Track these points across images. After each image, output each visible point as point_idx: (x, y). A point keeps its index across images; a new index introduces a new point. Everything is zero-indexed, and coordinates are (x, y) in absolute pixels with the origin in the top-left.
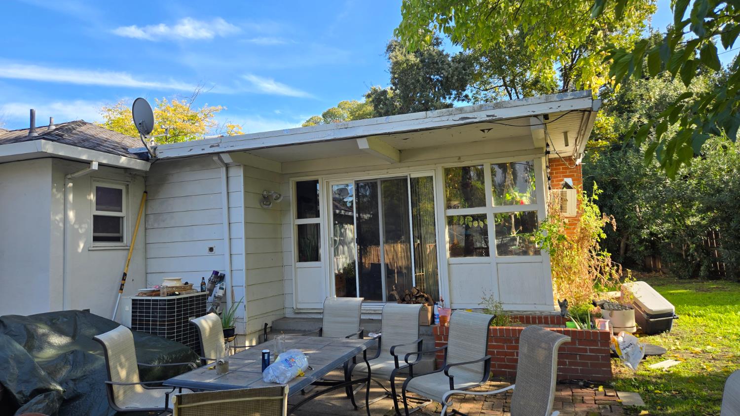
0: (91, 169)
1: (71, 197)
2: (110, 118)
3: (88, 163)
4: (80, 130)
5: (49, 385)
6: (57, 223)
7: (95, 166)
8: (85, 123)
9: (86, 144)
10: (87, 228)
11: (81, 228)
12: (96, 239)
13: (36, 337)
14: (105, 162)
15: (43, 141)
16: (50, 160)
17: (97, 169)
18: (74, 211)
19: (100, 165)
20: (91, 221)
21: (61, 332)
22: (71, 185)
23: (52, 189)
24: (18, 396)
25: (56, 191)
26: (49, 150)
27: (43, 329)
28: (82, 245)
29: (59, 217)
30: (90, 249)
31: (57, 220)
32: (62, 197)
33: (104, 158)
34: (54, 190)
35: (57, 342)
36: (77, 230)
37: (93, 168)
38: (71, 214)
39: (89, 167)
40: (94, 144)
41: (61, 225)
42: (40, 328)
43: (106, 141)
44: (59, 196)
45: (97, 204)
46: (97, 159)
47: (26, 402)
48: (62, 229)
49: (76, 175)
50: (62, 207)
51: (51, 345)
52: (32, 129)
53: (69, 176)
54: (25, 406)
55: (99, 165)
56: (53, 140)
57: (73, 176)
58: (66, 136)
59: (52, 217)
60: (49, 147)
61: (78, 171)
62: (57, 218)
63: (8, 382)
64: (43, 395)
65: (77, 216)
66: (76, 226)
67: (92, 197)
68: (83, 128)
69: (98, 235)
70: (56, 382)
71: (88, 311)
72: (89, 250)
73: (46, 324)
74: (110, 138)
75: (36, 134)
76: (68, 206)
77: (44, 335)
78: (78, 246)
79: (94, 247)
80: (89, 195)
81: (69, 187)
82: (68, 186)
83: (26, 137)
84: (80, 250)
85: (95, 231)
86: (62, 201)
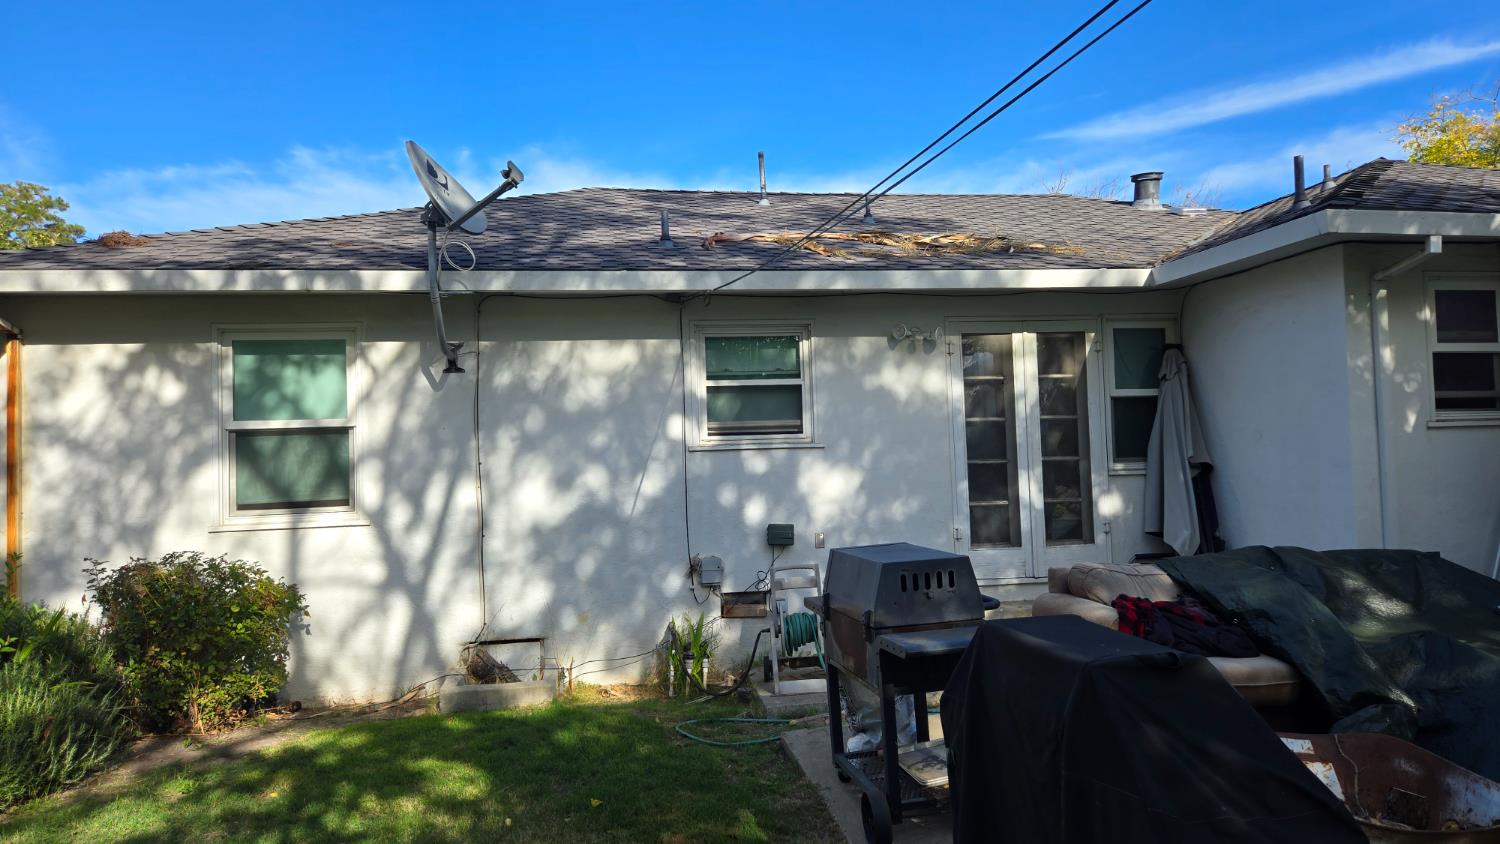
0: (1426, 253)
1: (1384, 319)
2: (1419, 146)
3: (1421, 241)
4: (1387, 177)
5: (1387, 690)
6: (1359, 372)
7: (1436, 245)
8: (1390, 163)
9: (1412, 201)
10: (1420, 382)
11: (1408, 381)
12: (1441, 404)
13: (1341, 593)
14: (1456, 232)
15: (1330, 211)
16: (1340, 247)
17: (1440, 251)
18: (1393, 347)
19: (1447, 241)
20: (1428, 367)
21: (1390, 593)
22: (1383, 292)
23: (1347, 304)
24: (1329, 698)
25: (1356, 309)
26: (1341, 227)
27: (1353, 582)
28: (1412, 419)
29: (1363, 361)
30: (1431, 425)
31: (1359, 367)
32: (1368, 321)
33: (1455, 226)
34: (1351, 308)
35: (1384, 609)
36: (1400, 385)
37: (1433, 250)
38: (1387, 354)
39: (1423, 250)
40: (1428, 199)
41: (1368, 376)
42: (1348, 577)
43: (1448, 189)
44: (1362, 318)
45: (1439, 329)
46: (1438, 230)
47: (1347, 713)
48: (1371, 383)
49: (1395, 270)
50: (1368, 340)
51: (1373, 614)
52: (1299, 194)
53: (1380, 276)
54: (1348, 720)
55: (1444, 243)
56: (1347, 207)
57: (1388, 273)
58: (1368, 194)
59: (1350, 363)
60: (1340, 222)
61: (1395, 264)
62: (1360, 363)
63: (1309, 669)
64: (1380, 708)
65: (1398, 357)
66: (1399, 378)
67: (1428, 314)
68: (1390, 174)
69: (1447, 394)
70: (1398, 686)
71: (1438, 554)
72: (1429, 428)
73: (1357, 570)
74: (1452, 182)
75: (1307, 204)
76: (1381, 337)
77: (1356, 591)
78: (1406, 420)
79: (1438, 421)
80: (1421, 310)
81: (1380, 298)
82: (1378, 296)
83: (1288, 212)
84: (1409, 429)
85: (1438, 387)
86: (1367, 329)
